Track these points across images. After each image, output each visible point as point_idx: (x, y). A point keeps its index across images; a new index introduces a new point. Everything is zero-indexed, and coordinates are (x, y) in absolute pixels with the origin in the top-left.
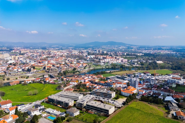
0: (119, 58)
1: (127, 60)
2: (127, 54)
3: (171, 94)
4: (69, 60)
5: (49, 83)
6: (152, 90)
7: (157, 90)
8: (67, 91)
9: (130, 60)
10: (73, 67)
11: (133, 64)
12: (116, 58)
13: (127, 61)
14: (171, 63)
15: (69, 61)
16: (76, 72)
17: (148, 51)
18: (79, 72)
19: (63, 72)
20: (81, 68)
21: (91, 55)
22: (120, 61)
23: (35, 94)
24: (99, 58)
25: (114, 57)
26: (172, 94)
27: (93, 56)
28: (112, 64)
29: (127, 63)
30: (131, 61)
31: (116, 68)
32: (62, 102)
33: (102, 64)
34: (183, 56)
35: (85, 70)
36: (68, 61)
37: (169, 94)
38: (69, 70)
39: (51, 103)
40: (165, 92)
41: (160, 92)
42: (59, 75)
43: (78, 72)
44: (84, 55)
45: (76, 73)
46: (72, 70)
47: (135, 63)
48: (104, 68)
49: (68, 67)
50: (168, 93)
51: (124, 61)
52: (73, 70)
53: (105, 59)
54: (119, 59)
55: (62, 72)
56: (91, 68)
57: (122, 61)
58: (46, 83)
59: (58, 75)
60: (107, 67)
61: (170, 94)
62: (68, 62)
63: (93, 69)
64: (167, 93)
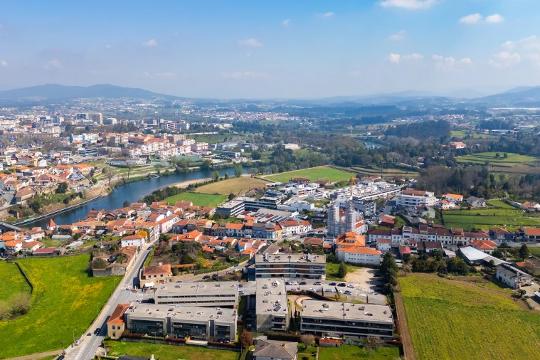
0: (183, 140)
1: (207, 144)
2: (191, 126)
3: (456, 238)
4: (17, 156)
5: (32, 255)
6: (404, 234)
7: (419, 233)
8: (152, 276)
9: (216, 145)
10: (51, 180)
11: (231, 156)
12: (171, 140)
13: (206, 148)
14: (319, 148)
15: (17, 159)
16: (73, 196)
17: (229, 116)
18: (80, 195)
19: (28, 200)
20: (81, 183)
21: (85, 134)
22: (188, 150)
23: (23, 312)
24: (117, 141)
25: (165, 137)
26: (458, 238)
27: (92, 138)
28: (172, 161)
29: (210, 154)
30: (220, 148)
31: (190, 172)
32: (203, 327)
33: (141, 162)
34: (323, 127)
35: (95, 186)
36: (14, 157)
37: (451, 240)
38: (44, 195)
39: (146, 335)
40: (441, 237)
41: (427, 236)
42: (12, 216)
43: (78, 198)
44: (52, 134)
45: (73, 200)
46: (53, 190)
47: (236, 154)
48: (153, 176)
49: (31, 181)
50: (448, 237)
51: (199, 149)
52: (57, 191)
53: (143, 146)
54: (184, 143)
55: (23, 203)
56: (115, 179)
57: (194, 149)
58: (16, 255)
59: (9, 215)
60: (162, 171)
61: (454, 240)
62: (14, 162)
63: (120, 182)
64: (445, 237)
